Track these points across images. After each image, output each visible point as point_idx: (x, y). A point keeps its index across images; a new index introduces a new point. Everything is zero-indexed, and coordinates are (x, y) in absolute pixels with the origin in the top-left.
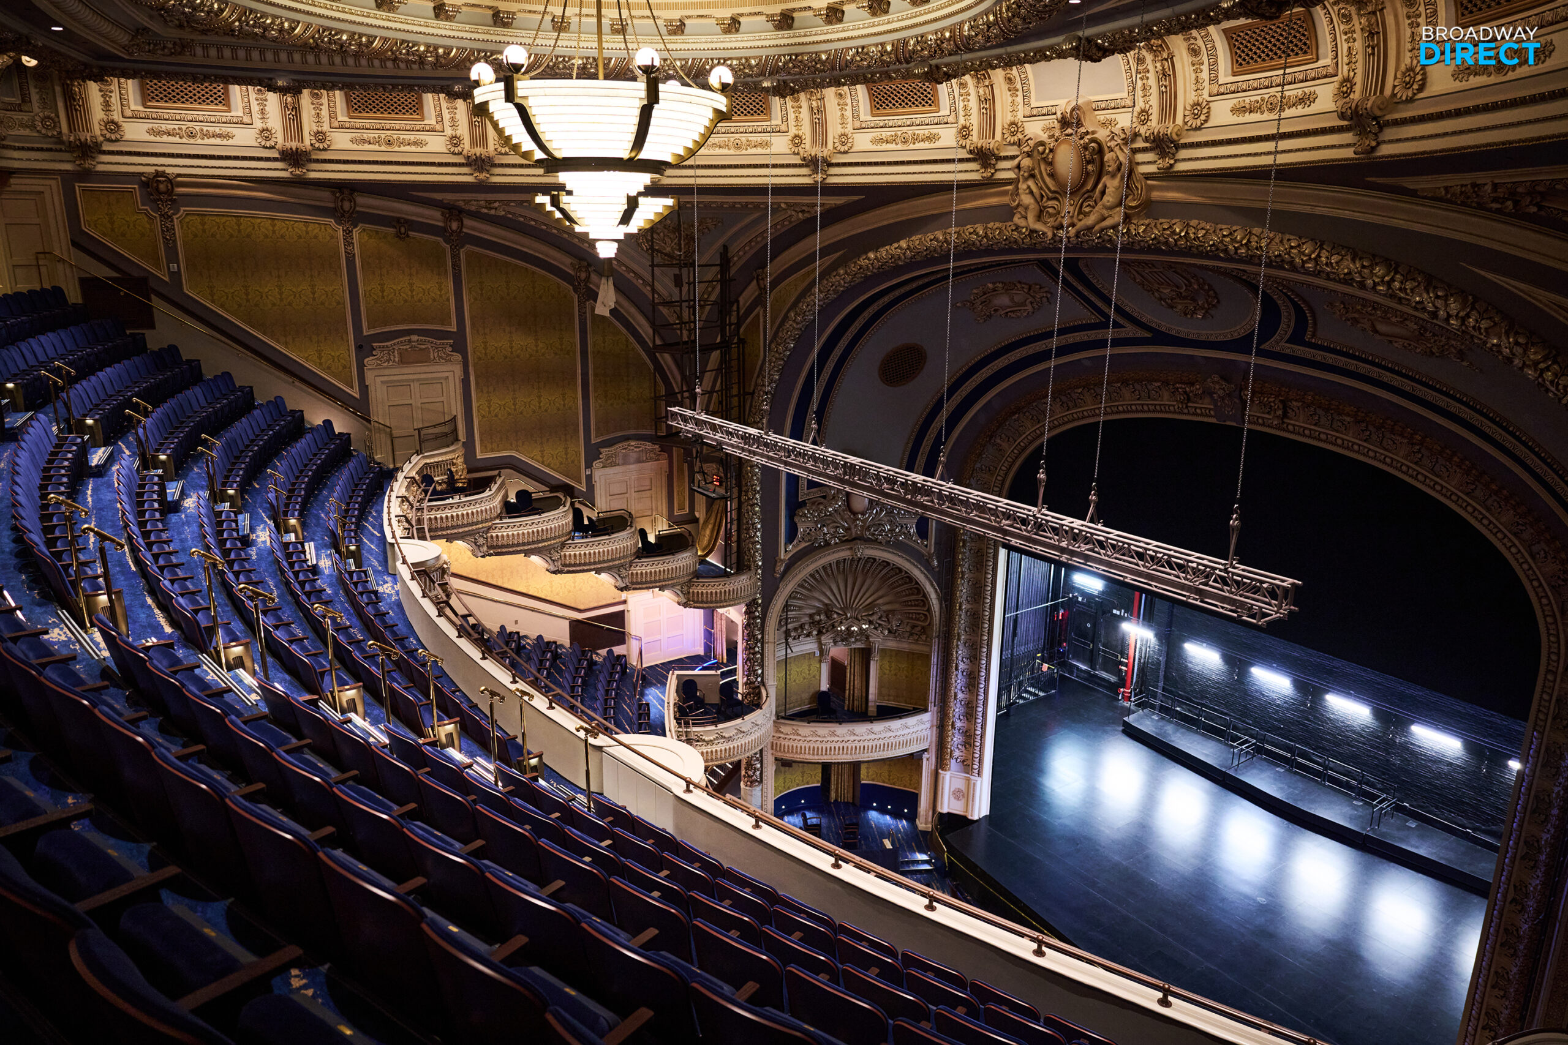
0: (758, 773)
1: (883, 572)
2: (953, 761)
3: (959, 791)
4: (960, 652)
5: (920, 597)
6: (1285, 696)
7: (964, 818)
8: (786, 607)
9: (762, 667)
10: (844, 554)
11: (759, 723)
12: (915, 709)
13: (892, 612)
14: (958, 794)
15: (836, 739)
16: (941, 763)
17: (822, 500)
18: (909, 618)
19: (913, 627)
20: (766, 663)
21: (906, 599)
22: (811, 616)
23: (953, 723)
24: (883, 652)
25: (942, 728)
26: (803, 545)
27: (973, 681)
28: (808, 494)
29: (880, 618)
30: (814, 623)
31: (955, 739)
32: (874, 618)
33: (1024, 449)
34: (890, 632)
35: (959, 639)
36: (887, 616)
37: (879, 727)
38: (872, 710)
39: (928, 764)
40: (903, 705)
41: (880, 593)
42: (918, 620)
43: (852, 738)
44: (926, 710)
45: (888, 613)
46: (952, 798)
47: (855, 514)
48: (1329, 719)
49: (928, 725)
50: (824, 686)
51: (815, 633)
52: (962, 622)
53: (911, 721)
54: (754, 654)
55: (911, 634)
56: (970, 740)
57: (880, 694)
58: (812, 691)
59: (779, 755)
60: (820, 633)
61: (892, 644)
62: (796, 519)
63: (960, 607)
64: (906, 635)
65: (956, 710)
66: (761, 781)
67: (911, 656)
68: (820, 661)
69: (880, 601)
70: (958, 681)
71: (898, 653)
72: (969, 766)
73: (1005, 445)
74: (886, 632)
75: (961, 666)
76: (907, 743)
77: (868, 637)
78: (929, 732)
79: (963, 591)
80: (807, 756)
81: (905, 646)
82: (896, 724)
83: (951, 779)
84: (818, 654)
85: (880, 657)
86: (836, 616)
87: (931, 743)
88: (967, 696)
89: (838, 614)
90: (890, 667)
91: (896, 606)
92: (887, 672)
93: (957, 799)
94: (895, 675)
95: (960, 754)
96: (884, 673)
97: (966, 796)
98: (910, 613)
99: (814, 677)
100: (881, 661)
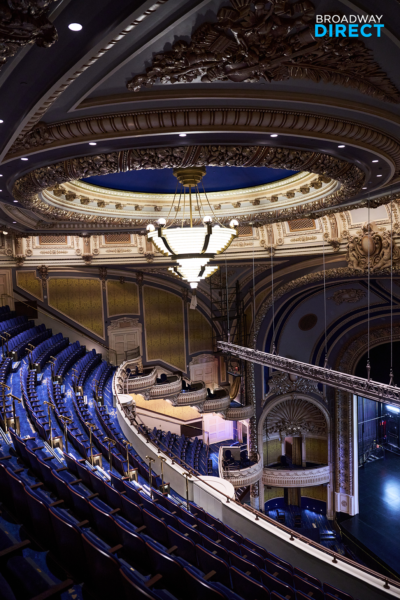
0: (257, 491)
1: (305, 406)
2: (341, 488)
4: (340, 439)
5: (321, 416)
7: (348, 514)
8: (266, 420)
9: (257, 445)
10: (289, 398)
11: (256, 469)
12: (322, 464)
13: (310, 422)
14: (344, 503)
15: (289, 477)
16: (335, 489)
17: (279, 376)
18: (317, 425)
19: (319, 428)
20: (259, 443)
21: (315, 416)
22: (276, 423)
23: (339, 471)
24: (307, 439)
25: (335, 472)
26: (272, 394)
27: (347, 452)
28: (273, 374)
29: (305, 425)
30: (278, 427)
31: (341, 478)
32: (303, 424)
33: (360, 354)
34: (309, 430)
35: (339, 434)
36: (308, 424)
37: (307, 472)
38: (304, 464)
39: (330, 489)
40: (317, 462)
41: (304, 414)
42: (321, 425)
44: (327, 465)
45: (308, 422)
46: (341, 505)
47: (292, 381)
49: (329, 472)
50: (283, 454)
51: (278, 431)
52: (340, 426)
53: (321, 469)
54: (254, 439)
55: (319, 432)
56: (348, 479)
57: (307, 457)
58: (278, 455)
59: (266, 483)
60: (280, 431)
61: (310, 436)
62: (268, 384)
63: (339, 420)
64: (316, 432)
65: (340, 465)
66: (259, 495)
67: (320, 441)
68: (281, 443)
69: (304, 417)
70: (340, 452)
71: (313, 439)
72: (348, 491)
73: (352, 353)
74: (308, 431)
75: (341, 445)
76: (320, 480)
77: (300, 432)
78: (329, 475)
79: (339, 413)
80: (277, 484)
81: (316, 437)
82: (315, 471)
83: (340, 497)
84: (280, 440)
85: (306, 441)
86: (286, 423)
87: (330, 480)
88: (344, 459)
89: (287, 423)
90: (311, 445)
91: (311, 420)
92: (309, 448)
93: (344, 506)
94: (313, 449)
95: (344, 485)
96: (308, 448)
97: (348, 504)
98: (317, 422)
99: (279, 449)
100: (307, 443)
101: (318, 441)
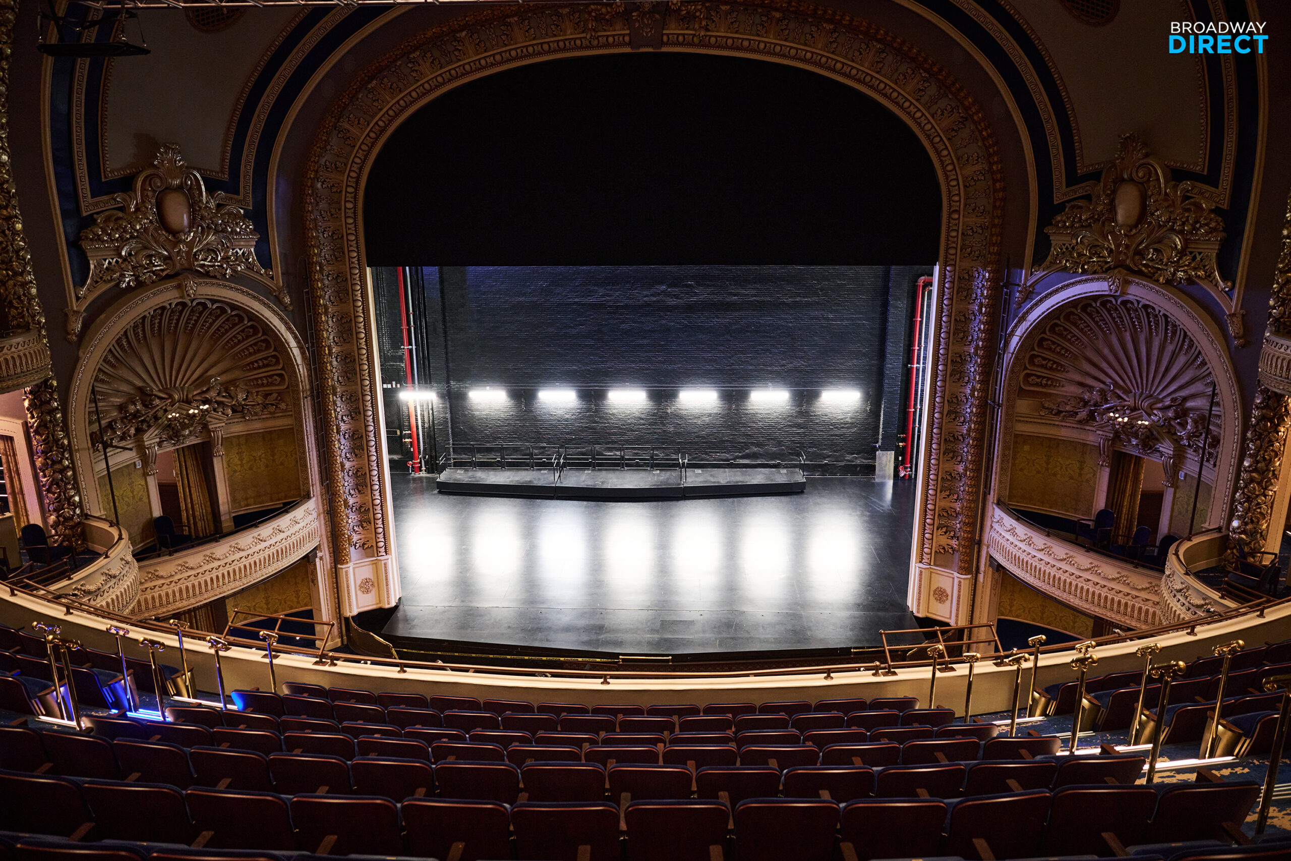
1: (214, 328)
2: (352, 549)
3: (367, 581)
4: (339, 408)
5: (271, 352)
6: (572, 409)
7: (380, 610)
8: (94, 396)
9: (78, 492)
10: (167, 296)
12: (285, 504)
13: (233, 382)
14: (367, 585)
15: (216, 564)
16: (338, 557)
17: (120, 214)
18: (258, 386)
19: (266, 395)
20: (83, 484)
21: (249, 360)
22: (121, 408)
23: (346, 501)
24: (230, 441)
25: (332, 514)
26: (103, 288)
27: (361, 441)
28: (96, 204)
29: (219, 394)
30: (128, 417)
31: (350, 519)
32: (212, 394)
33: (383, 130)
34: (234, 411)
35: (335, 394)
36: (229, 390)
37: (246, 539)
38: (227, 522)
39: (322, 567)
40: (269, 505)
41: (212, 358)
42: (272, 384)
43: (238, 556)
44: (308, 497)
45: (226, 387)
46: (359, 593)
47: (175, 233)
48: (613, 414)
49: (315, 515)
51: (132, 431)
52: (334, 370)
53: (298, 513)
55: (265, 406)
56: (368, 515)
57: (234, 500)
58: (143, 520)
60: (140, 431)
61: (238, 428)
62: (86, 246)
63: (330, 350)
64: (258, 409)
65: (345, 483)
67: (268, 436)
68: (145, 475)
69: (216, 369)
70: (341, 446)
71: (249, 438)
72: (371, 547)
73: (354, 131)
74: (230, 412)
75: (343, 426)
76: (300, 543)
77: (205, 426)
78: (317, 523)
79: (329, 334)
81: (257, 426)
82: (265, 530)
83: (354, 571)
84: (140, 465)
85: (225, 450)
86: (157, 402)
87: (321, 536)
88: (354, 463)
89: (160, 398)
90: (241, 460)
91: (237, 374)
92: (238, 468)
93: (367, 591)
94: (251, 468)
95: (359, 537)
96: (235, 471)
97: (376, 584)
98: (256, 379)
99: (141, 499)
100: (227, 455)
101: (264, 439)
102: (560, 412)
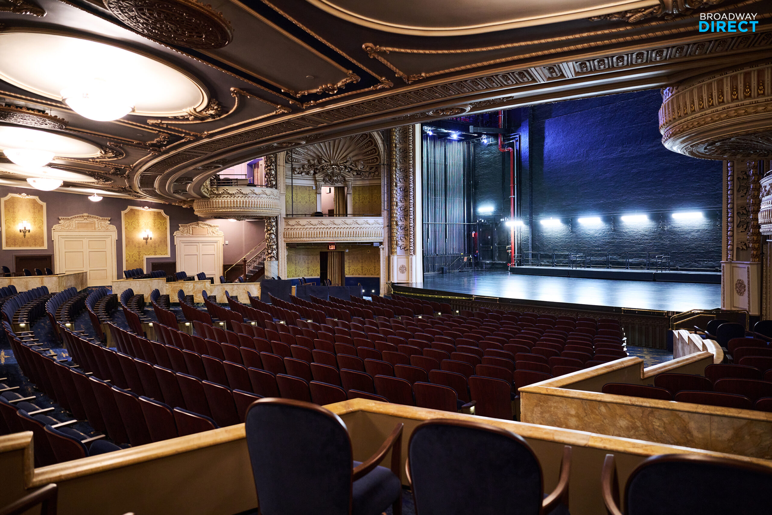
0: (274, 252)
2: (398, 248)
3: (403, 266)
4: (397, 175)
6: (599, 230)
13: (358, 161)
14: (403, 269)
16: (391, 251)
18: (368, 163)
19: (372, 168)
20: (279, 179)
21: (366, 150)
22: (309, 160)
23: (397, 222)
24: (354, 188)
25: (390, 226)
27: (407, 192)
29: (351, 165)
30: (310, 165)
31: (398, 233)
32: (347, 164)
34: (357, 174)
35: (396, 167)
36: (355, 164)
39: (383, 253)
41: (350, 149)
42: (373, 162)
44: (379, 215)
45: (356, 162)
46: (399, 272)
48: (626, 233)
49: (383, 225)
50: (320, 210)
51: (312, 172)
52: (397, 156)
53: (371, 220)
55: (370, 173)
56: (408, 232)
58: (312, 211)
60: (315, 173)
61: (359, 183)
63: (396, 146)
64: (367, 174)
65: (398, 213)
66: (277, 259)
67: (371, 188)
68: (316, 193)
69: (351, 155)
70: (398, 195)
71: (363, 187)
72: (408, 250)
74: (355, 173)
75: (399, 184)
76: (368, 234)
77: (345, 179)
78: (382, 229)
79: (397, 137)
81: (367, 182)
82: (361, 220)
83: (397, 261)
84: (314, 188)
85: (353, 191)
86: (323, 162)
87: (384, 238)
88: (404, 204)
89: (325, 161)
90: (359, 198)
91: (360, 157)
92: (358, 201)
93: (403, 272)
94: (362, 202)
95: (403, 243)
96: (356, 203)
97: (407, 269)
98: (368, 160)
99: (313, 203)
100: (354, 194)
101: (369, 189)
102: (592, 232)
